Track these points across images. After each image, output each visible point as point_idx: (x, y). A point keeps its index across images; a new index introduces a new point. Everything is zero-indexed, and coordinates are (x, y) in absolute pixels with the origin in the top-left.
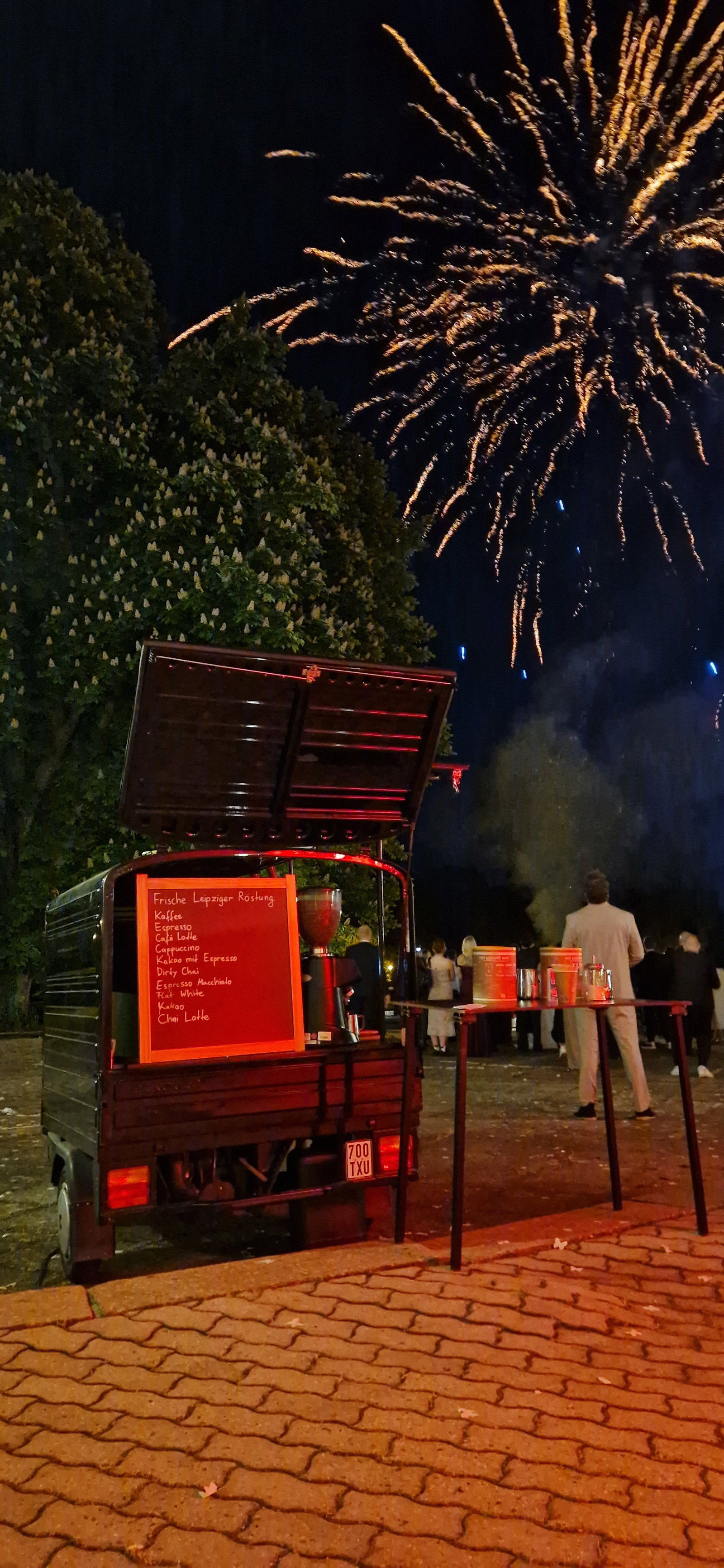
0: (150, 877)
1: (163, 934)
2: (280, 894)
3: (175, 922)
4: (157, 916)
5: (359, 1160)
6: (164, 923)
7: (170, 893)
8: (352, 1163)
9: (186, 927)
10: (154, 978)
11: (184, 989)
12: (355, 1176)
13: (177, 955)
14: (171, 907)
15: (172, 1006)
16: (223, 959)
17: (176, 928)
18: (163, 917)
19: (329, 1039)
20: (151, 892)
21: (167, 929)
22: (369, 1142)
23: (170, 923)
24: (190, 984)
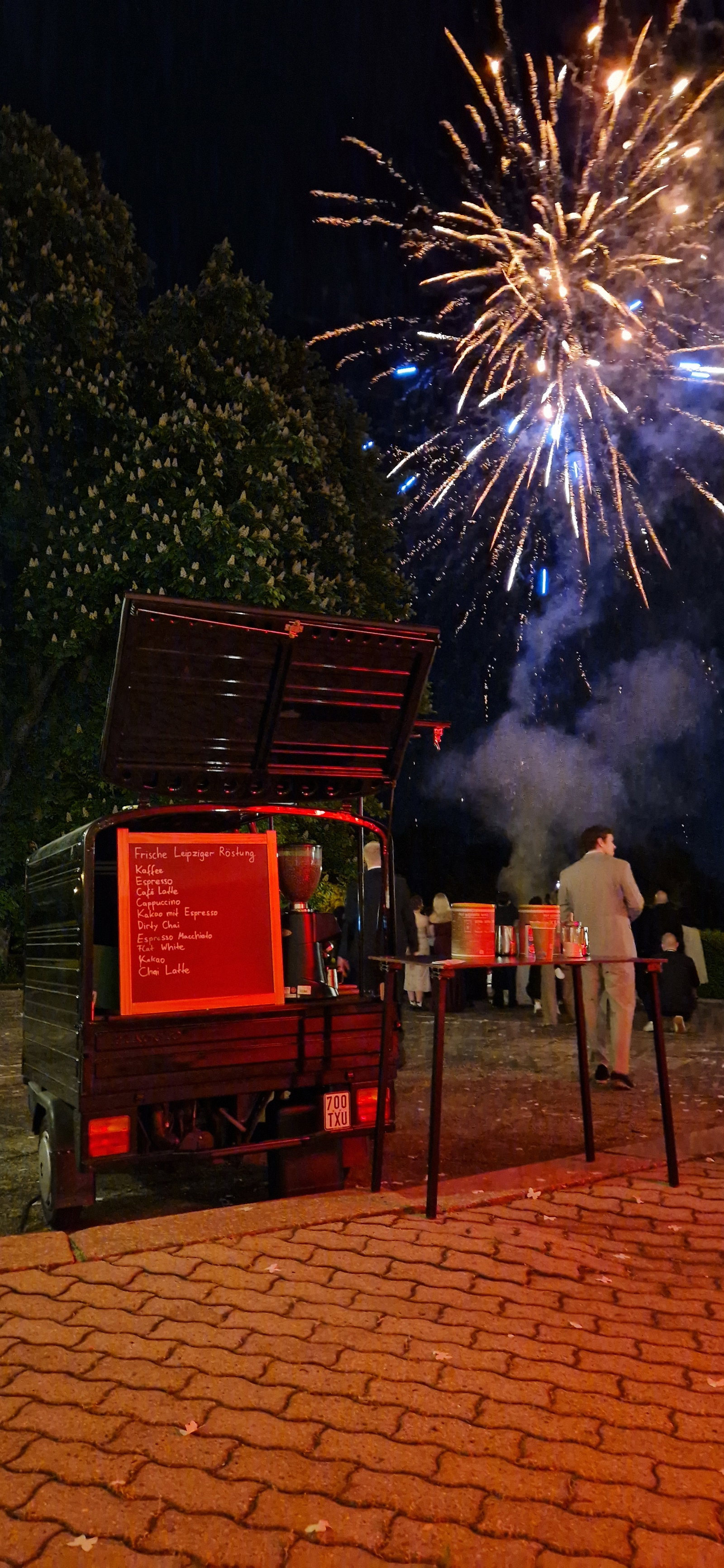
0: (131, 831)
1: (144, 888)
2: (260, 850)
3: (157, 877)
4: (137, 870)
5: (337, 1111)
6: (145, 877)
7: (150, 848)
8: (330, 1114)
9: (166, 881)
10: (134, 931)
11: (165, 943)
12: (333, 1127)
13: (158, 909)
14: (152, 862)
15: (153, 959)
16: (203, 913)
17: (157, 882)
18: (144, 871)
19: (309, 993)
20: (132, 846)
21: (150, 882)
22: (347, 1094)
23: (151, 878)
24: (171, 938)
